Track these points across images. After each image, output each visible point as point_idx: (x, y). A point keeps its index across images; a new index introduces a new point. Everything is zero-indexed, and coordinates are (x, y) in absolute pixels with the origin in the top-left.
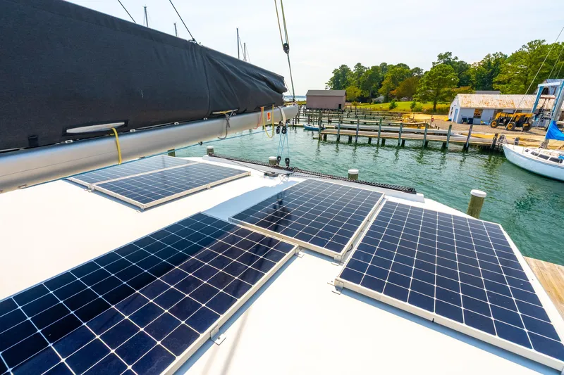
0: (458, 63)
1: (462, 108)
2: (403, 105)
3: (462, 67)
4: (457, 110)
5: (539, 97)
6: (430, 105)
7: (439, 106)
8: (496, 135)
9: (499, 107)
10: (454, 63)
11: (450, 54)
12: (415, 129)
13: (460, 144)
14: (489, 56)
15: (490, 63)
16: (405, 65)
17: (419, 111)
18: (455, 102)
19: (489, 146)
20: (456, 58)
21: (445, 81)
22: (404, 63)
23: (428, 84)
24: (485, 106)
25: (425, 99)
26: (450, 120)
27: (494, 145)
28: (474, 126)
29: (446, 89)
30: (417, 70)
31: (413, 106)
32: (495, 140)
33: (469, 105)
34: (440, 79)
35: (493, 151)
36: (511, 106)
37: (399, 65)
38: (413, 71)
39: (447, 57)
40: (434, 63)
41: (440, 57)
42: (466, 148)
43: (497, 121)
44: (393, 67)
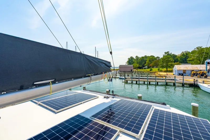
0: (172, 55)
2: (155, 69)
3: (174, 56)
4: (176, 71)
5: (207, 66)
6: (165, 69)
7: (168, 69)
8: (194, 80)
9: (192, 69)
11: (169, 52)
12: (161, 78)
13: (180, 83)
14: (183, 52)
15: (184, 54)
16: (153, 56)
17: (161, 71)
18: (174, 68)
19: (193, 84)
20: (171, 53)
21: (169, 61)
23: (163, 62)
24: (186, 69)
25: (163, 67)
26: (174, 74)
27: (194, 84)
28: (184, 76)
29: (170, 63)
30: (158, 57)
31: (159, 70)
32: (194, 82)
33: (180, 69)
34: (167, 60)
35: (194, 86)
36: (197, 69)
37: (151, 56)
38: (156, 58)
39: (168, 53)
40: (163, 55)
41: (165, 53)
42: (183, 85)
43: (193, 74)
44: (149, 57)
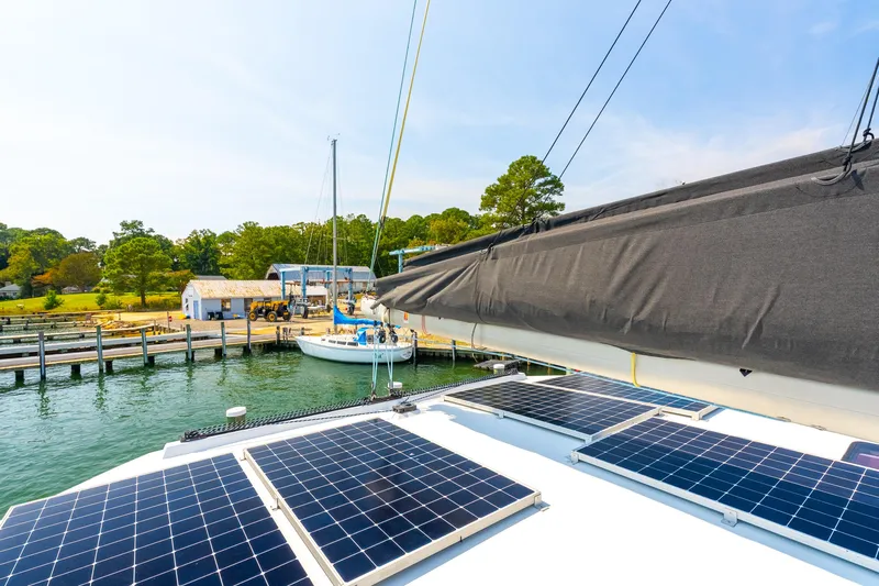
0: (155, 238)
1: (203, 299)
2: (72, 301)
3: (165, 245)
4: (196, 303)
5: (284, 284)
6: (131, 298)
7: (149, 298)
8: (278, 328)
9: (248, 295)
10: (150, 236)
11: (140, 223)
13: (237, 346)
14: (195, 232)
15: (199, 241)
16: (55, 232)
17: (117, 307)
18: (189, 291)
19: (274, 342)
20: (152, 230)
21: (151, 262)
22: (52, 228)
23: (122, 265)
24: (231, 295)
25: (121, 288)
26: (188, 317)
27: (279, 341)
28: (227, 323)
29: (156, 273)
30: (84, 242)
31: (102, 301)
32: (278, 335)
33: (212, 295)
34: (142, 259)
35: (282, 348)
36: (259, 294)
37: (42, 231)
38: (74, 242)
39: (136, 227)
40: (115, 234)
41: (125, 225)
42: (247, 350)
43: (255, 312)
44: (27, 234)
